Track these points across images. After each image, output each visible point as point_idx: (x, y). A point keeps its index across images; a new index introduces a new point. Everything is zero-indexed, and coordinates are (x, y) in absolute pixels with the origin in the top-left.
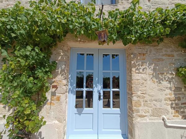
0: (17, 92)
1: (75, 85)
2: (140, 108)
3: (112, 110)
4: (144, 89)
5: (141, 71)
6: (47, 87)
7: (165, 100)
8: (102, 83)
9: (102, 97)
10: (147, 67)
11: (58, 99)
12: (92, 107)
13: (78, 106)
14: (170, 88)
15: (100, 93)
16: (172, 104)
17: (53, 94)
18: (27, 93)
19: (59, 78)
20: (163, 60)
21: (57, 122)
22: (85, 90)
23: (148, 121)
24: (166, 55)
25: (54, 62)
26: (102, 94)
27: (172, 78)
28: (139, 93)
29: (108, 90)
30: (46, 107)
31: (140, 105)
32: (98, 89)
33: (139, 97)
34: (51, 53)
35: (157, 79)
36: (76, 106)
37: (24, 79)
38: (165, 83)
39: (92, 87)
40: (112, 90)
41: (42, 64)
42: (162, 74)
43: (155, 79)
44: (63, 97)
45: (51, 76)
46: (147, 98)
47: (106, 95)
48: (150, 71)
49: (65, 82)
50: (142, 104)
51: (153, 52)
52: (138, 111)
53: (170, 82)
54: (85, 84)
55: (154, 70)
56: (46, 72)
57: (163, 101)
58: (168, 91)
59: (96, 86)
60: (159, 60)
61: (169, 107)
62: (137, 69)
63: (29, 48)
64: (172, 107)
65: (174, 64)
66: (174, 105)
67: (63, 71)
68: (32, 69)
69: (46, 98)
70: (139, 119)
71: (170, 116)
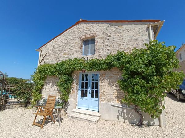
0: (62, 88)
1: (81, 87)
2: (102, 97)
3: (95, 98)
4: (104, 89)
5: (103, 82)
6: (70, 87)
7: (113, 95)
8: (91, 87)
9: (91, 93)
10: (106, 80)
11: (74, 92)
12: (87, 97)
13: (82, 95)
14: (116, 90)
15: (90, 91)
16: (116, 97)
17: (73, 90)
18: (65, 89)
19: (74, 84)
20: (113, 77)
21: (73, 100)
22: (84, 89)
23: (105, 103)
24: (115, 74)
25: (73, 79)
26: (91, 91)
27: (117, 85)
28: (102, 91)
29: (93, 90)
30: (71, 94)
31: (102, 96)
32: (89, 89)
33: (102, 92)
34: (72, 75)
35: (110, 85)
36: (81, 96)
37: (64, 84)
38: (114, 87)
39: (87, 88)
40: (95, 90)
41: (69, 80)
42: (113, 83)
43: (109, 85)
44: (75, 91)
45: (71, 84)
46: (105, 93)
47: (93, 92)
48: (107, 82)
49: (76, 86)
50: (103, 95)
51: (109, 73)
52: (101, 98)
53: (116, 87)
54: (84, 87)
55: (109, 81)
56: (70, 83)
57: (112, 95)
58: (115, 91)
59: (89, 88)
60: (112, 77)
61: (115, 98)
62: (101, 81)
63: (65, 76)
64: (116, 98)
65: (118, 78)
66: (117, 97)
67: (75, 82)
68: (66, 81)
69: (70, 91)
70: (101, 102)
71: (115, 102)
